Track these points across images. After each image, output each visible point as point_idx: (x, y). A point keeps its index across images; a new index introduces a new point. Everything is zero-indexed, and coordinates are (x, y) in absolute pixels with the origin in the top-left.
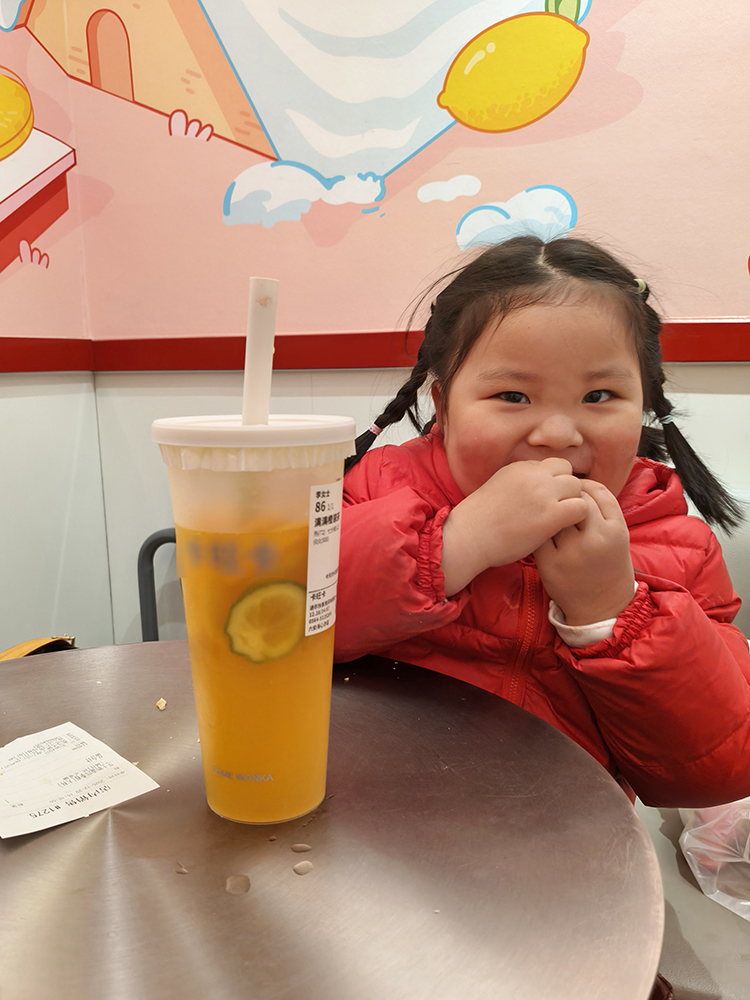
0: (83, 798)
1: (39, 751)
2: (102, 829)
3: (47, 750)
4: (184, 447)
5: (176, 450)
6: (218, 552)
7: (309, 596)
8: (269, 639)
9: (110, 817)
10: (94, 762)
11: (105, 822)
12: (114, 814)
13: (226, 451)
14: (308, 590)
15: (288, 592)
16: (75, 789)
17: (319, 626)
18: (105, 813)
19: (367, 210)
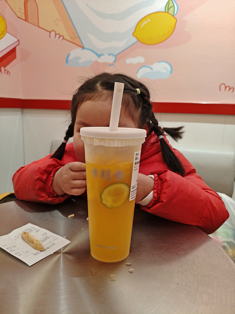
8: (115, 201)
10: (45, 236)
14: (131, 186)
17: (133, 198)
19: (110, 65)
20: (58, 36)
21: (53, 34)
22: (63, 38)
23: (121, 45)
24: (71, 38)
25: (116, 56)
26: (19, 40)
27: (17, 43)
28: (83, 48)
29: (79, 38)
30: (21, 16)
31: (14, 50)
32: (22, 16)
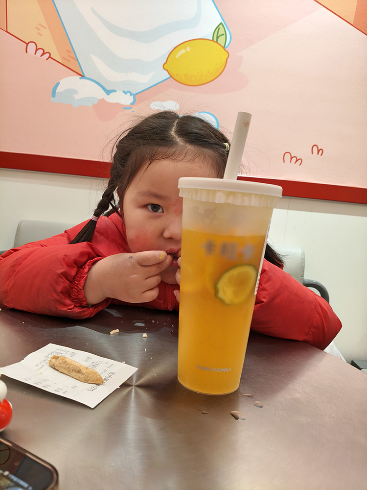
19: (126, 108)
20: (40, 52)
21: (32, 47)
22: (50, 57)
23: (144, 80)
24: (63, 58)
25: (135, 95)
28: (82, 76)
29: (77, 60)
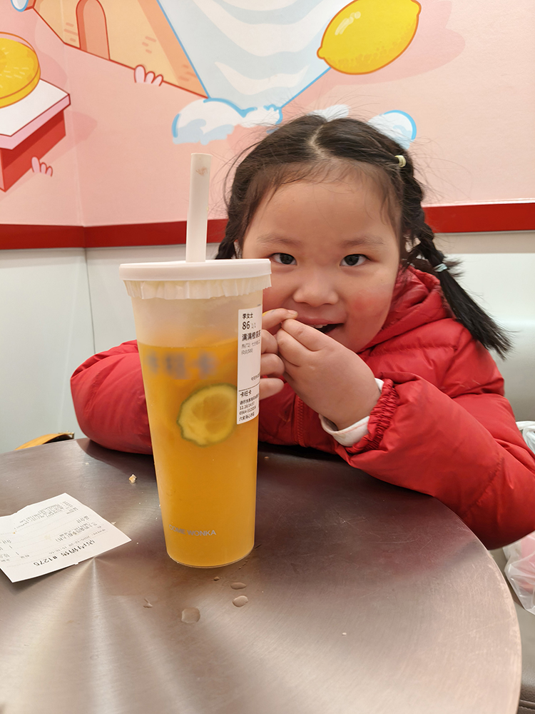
0: (74, 550)
1: (42, 515)
2: (88, 574)
3: (48, 514)
4: (143, 282)
5: (137, 284)
6: (171, 362)
7: (239, 393)
8: (211, 428)
9: (94, 564)
10: (83, 523)
11: (90, 568)
12: (97, 562)
13: (175, 283)
14: (238, 390)
15: (224, 392)
16: (67, 543)
17: (247, 417)
18: (90, 561)
20: (150, 76)
22: (163, 81)
24: (181, 78)
25: (281, 109)
26: (69, 95)
27: (66, 102)
28: (206, 97)
29: (197, 76)
30: (72, 40)
31: (59, 118)
32: (74, 41)
